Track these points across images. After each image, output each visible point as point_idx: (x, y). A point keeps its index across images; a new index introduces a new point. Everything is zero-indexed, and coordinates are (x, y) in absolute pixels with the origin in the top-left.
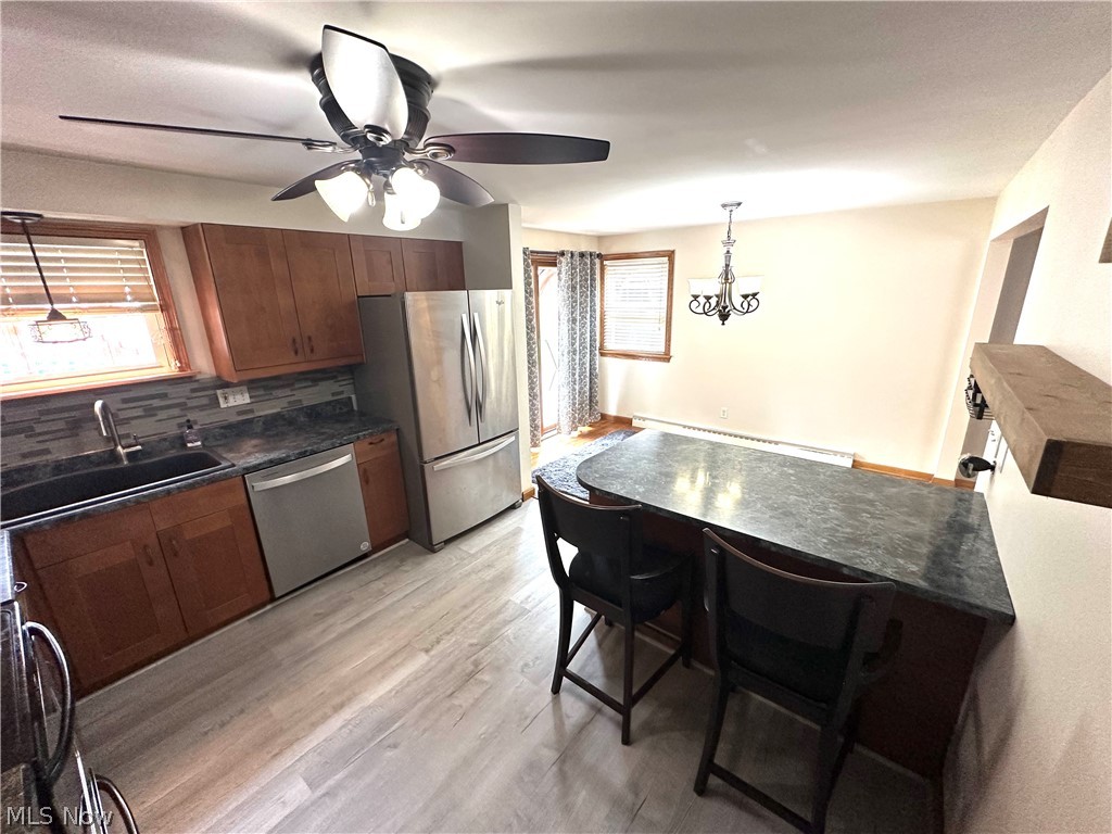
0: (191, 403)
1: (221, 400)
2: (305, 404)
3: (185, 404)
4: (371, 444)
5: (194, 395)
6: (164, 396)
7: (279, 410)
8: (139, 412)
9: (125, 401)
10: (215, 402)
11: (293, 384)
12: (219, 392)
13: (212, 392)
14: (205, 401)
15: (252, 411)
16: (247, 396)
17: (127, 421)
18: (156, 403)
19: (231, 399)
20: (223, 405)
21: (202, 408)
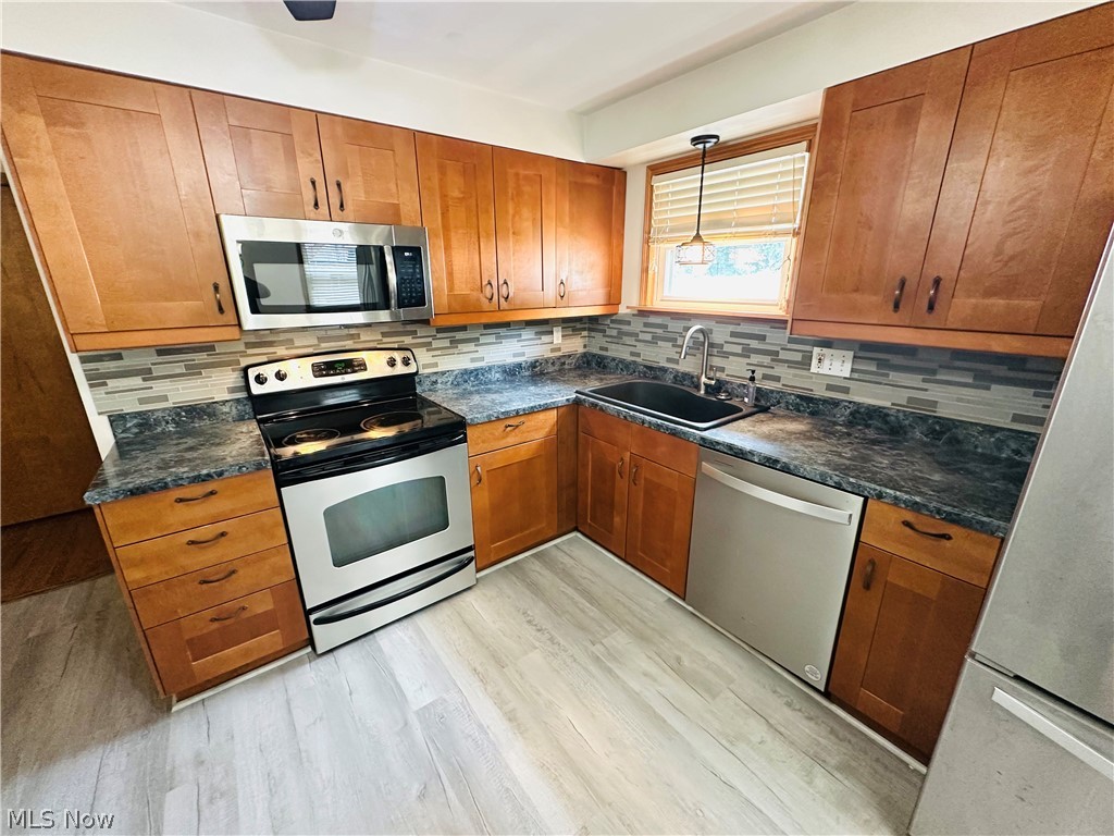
0: (783, 355)
1: (814, 362)
2: (942, 412)
3: (777, 353)
4: (907, 524)
5: (789, 346)
6: (762, 338)
7: (888, 404)
8: (738, 349)
9: (733, 334)
10: (805, 363)
11: (934, 372)
12: (816, 350)
13: (808, 348)
14: (798, 357)
15: (846, 390)
16: (848, 366)
17: (726, 355)
18: (754, 344)
19: (826, 362)
20: (814, 369)
21: (791, 364)
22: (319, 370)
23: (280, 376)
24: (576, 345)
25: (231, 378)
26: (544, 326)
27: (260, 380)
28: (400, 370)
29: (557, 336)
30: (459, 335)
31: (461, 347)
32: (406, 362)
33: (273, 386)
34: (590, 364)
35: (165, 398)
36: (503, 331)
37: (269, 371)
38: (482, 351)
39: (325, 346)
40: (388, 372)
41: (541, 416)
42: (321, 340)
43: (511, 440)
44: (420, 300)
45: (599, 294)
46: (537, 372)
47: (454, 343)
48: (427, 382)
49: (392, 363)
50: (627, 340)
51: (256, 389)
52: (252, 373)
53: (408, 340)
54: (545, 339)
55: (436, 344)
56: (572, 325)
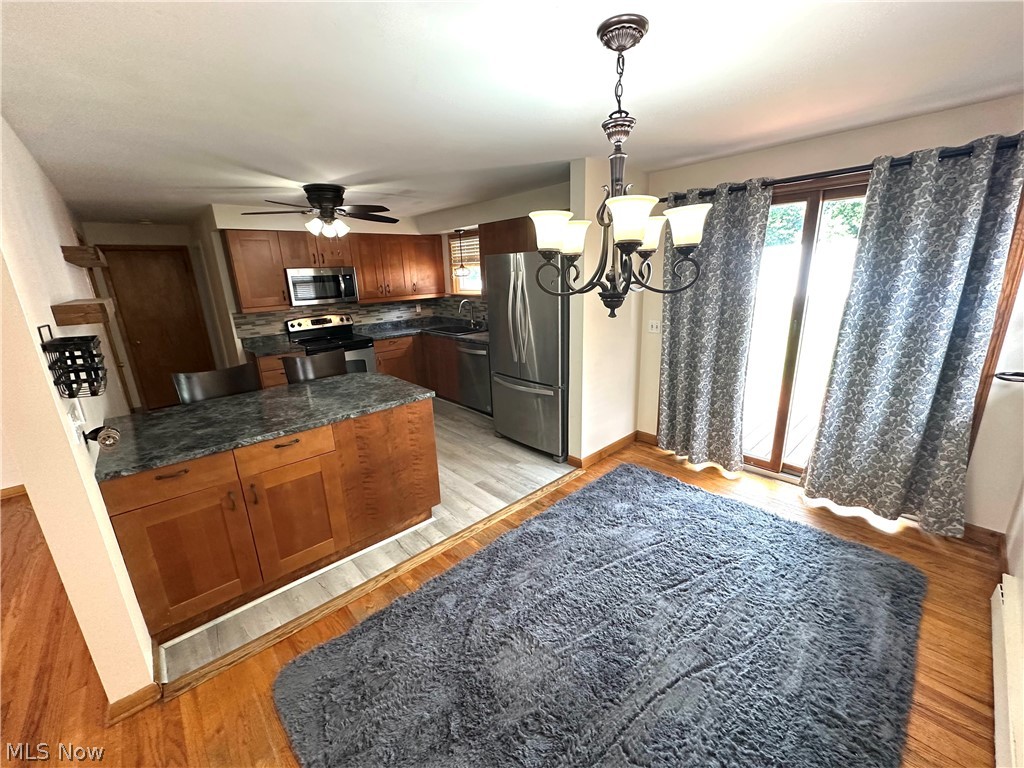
17: (480, 311)
22: (313, 323)
23: (300, 325)
24: (429, 313)
25: (281, 326)
26: (412, 304)
27: (293, 326)
28: (345, 323)
29: (418, 309)
30: (371, 309)
31: (372, 314)
32: (348, 320)
33: (297, 328)
34: (435, 320)
35: (258, 333)
36: (391, 307)
37: (295, 323)
38: (382, 316)
39: (315, 313)
40: (341, 323)
41: (405, 339)
42: (314, 311)
43: (392, 348)
44: (353, 294)
45: (433, 288)
46: (409, 324)
47: (369, 312)
48: (357, 329)
49: (342, 320)
50: (449, 308)
51: (291, 329)
52: (289, 323)
53: (348, 311)
54: (412, 310)
55: (360, 312)
56: (425, 303)
